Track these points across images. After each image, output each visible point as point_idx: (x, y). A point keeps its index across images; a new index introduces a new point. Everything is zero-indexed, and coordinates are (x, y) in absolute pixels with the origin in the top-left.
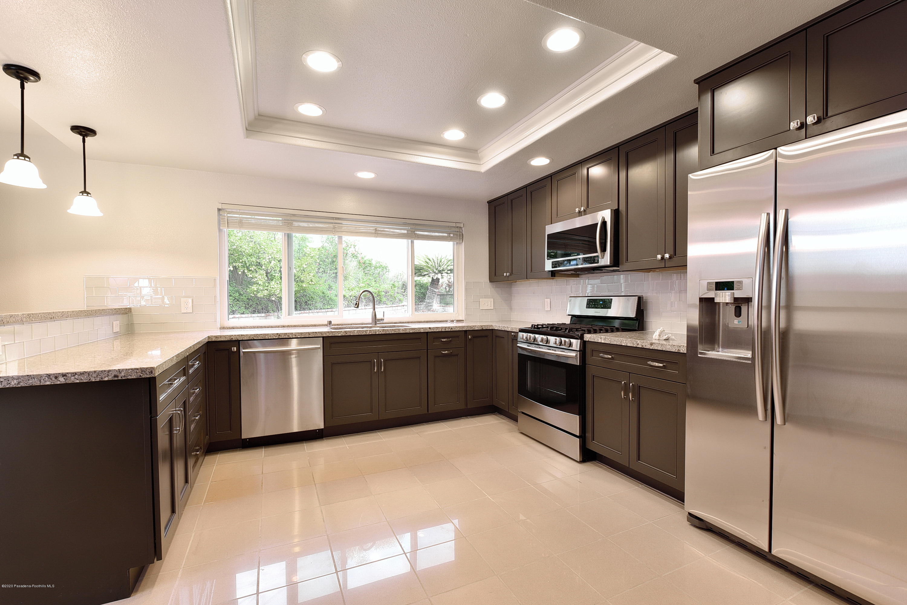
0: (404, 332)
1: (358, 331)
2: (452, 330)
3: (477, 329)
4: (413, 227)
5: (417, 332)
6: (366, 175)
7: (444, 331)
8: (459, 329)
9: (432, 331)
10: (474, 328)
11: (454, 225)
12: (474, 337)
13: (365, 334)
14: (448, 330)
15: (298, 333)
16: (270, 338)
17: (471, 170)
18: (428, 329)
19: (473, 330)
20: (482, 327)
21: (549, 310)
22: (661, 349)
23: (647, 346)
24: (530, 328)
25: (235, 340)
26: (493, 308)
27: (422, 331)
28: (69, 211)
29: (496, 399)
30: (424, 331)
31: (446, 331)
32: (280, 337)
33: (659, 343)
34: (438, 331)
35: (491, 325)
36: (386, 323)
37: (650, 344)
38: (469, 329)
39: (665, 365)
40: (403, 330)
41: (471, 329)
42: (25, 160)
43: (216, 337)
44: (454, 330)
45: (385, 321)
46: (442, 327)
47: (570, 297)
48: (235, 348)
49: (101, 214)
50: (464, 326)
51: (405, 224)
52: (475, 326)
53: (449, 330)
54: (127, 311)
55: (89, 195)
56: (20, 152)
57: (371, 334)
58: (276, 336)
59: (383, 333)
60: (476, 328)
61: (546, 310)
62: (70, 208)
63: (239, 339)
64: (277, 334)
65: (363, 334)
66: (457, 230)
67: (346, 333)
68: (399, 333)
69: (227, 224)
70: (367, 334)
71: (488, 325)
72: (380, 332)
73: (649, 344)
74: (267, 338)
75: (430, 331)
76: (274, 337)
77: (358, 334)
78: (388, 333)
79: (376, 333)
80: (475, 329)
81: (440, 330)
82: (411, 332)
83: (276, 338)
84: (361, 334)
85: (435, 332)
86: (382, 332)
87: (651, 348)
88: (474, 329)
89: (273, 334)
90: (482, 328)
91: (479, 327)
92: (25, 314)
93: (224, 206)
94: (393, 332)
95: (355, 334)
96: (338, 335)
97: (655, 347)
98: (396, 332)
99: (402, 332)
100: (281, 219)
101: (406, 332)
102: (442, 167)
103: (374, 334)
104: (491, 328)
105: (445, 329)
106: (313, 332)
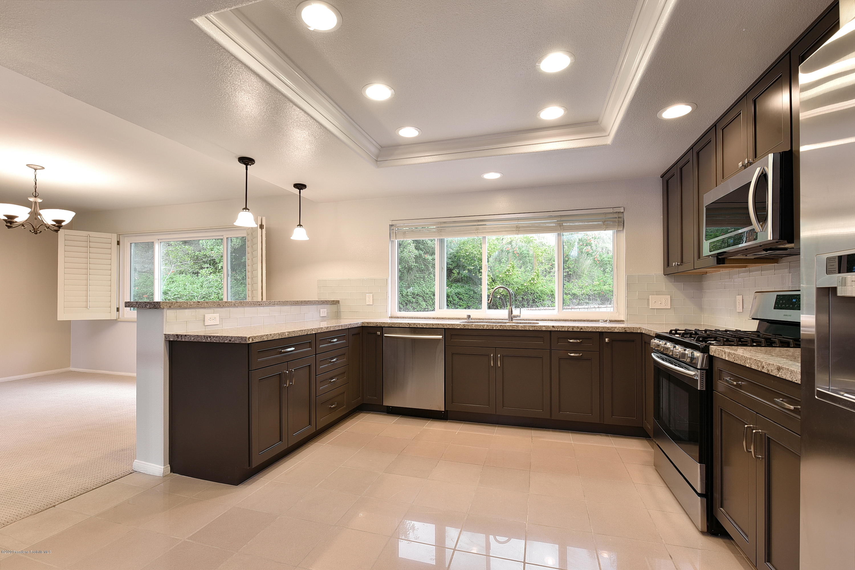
0: (523, 329)
1: (476, 325)
2: (582, 330)
3: (617, 331)
4: (559, 219)
5: (538, 329)
6: (492, 176)
7: (571, 330)
8: (591, 329)
9: (556, 330)
10: (612, 329)
11: (611, 210)
12: (612, 341)
13: (482, 328)
14: (576, 330)
15: (424, 324)
16: (403, 326)
17: (593, 145)
18: (552, 328)
19: (611, 332)
20: (624, 329)
21: (742, 311)
22: (790, 379)
23: (773, 371)
24: (667, 333)
25: (380, 327)
26: (670, 308)
27: (544, 330)
28: (292, 238)
29: (646, 420)
30: (546, 330)
31: (574, 331)
32: (411, 326)
33: (788, 369)
34: (563, 330)
35: (639, 328)
36: (521, 320)
37: (778, 369)
38: (606, 331)
39: (798, 409)
40: (522, 327)
41: (608, 331)
42: (246, 211)
43: (368, 323)
44: (584, 330)
45: (522, 317)
46: (568, 326)
47: (756, 292)
48: (379, 333)
49: (308, 239)
50: (599, 327)
51: (550, 217)
52: (615, 327)
53: (578, 330)
54: (336, 302)
55: (301, 227)
56: (245, 207)
57: (488, 328)
58: (407, 326)
59: (500, 329)
60: (616, 329)
61: (737, 311)
62: (291, 236)
63: (382, 326)
64: (408, 323)
65: (480, 328)
66: (616, 215)
67: (465, 327)
68: (517, 329)
69: (395, 236)
70: (485, 328)
71: (634, 328)
72: (498, 327)
73: (776, 368)
74: (401, 326)
75: (554, 329)
76: (406, 326)
77: (475, 328)
78: (505, 328)
79: (493, 328)
80: (615, 331)
81: (566, 329)
82: (531, 329)
83: (408, 327)
84: (478, 328)
85: (559, 331)
86: (499, 327)
87: (778, 376)
88: (613, 331)
89: (405, 323)
90: (626, 331)
91: (620, 329)
92: (237, 302)
93: (394, 223)
94: (511, 328)
95: (472, 328)
96: (457, 328)
97: (783, 375)
98: (514, 329)
99: (521, 329)
100: (435, 227)
101: (525, 329)
102: (555, 150)
103: (491, 328)
104: (639, 332)
105: (573, 329)
106: (436, 324)
